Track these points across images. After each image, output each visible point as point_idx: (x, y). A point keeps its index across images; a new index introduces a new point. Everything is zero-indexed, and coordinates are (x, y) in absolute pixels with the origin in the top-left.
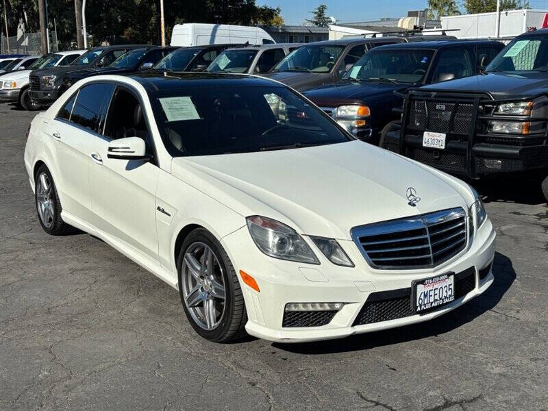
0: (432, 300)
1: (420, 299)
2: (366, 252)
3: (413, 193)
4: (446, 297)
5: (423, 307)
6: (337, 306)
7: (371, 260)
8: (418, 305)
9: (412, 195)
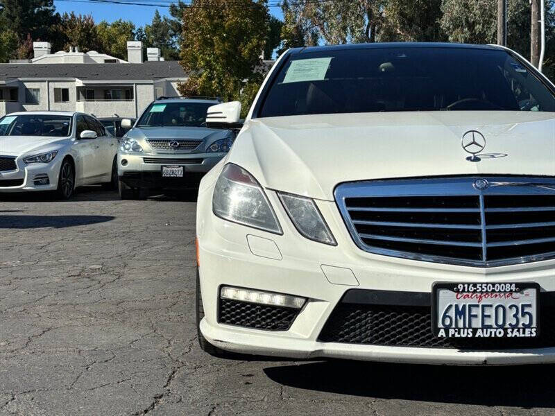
0: (477, 323)
1: (445, 316)
2: (352, 222)
3: (478, 139)
4: (513, 327)
5: (451, 332)
6: (298, 303)
7: (359, 236)
8: (440, 325)
9: (474, 143)
